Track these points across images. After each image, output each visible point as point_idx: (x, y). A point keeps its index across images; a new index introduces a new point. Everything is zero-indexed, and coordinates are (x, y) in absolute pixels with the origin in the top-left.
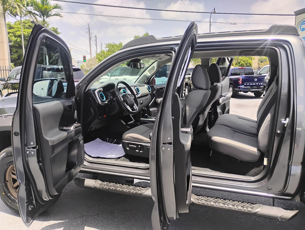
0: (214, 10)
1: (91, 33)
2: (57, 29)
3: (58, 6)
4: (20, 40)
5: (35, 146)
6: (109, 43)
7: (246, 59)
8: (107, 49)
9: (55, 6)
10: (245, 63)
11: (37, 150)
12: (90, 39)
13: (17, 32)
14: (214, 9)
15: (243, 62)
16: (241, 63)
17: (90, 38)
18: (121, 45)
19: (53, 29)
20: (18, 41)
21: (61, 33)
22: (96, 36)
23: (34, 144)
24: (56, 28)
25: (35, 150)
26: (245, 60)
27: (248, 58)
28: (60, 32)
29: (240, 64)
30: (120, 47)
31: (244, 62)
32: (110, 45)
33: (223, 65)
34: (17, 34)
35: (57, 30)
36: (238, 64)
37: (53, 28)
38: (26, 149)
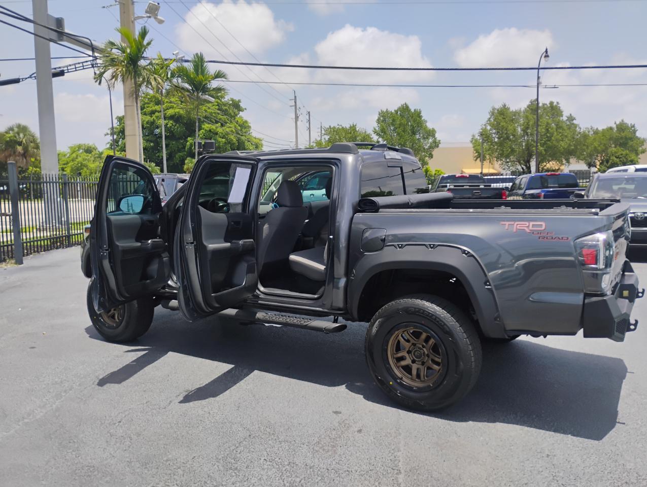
0: (545, 53)
1: (298, 108)
2: (239, 101)
3: (221, 75)
4: (172, 124)
5: (107, 248)
6: (330, 127)
7: (624, 153)
8: (327, 137)
9: (216, 74)
10: (620, 161)
11: (109, 253)
12: (296, 120)
13: (168, 110)
14: (545, 50)
15: (615, 159)
16: (611, 161)
17: (297, 118)
18: (354, 130)
19: (231, 102)
20: (168, 126)
21: (246, 109)
22: (309, 113)
23: (106, 247)
24: (237, 100)
25: (107, 252)
26: (622, 154)
27: (627, 151)
28: (244, 107)
29: (609, 163)
30: (351, 133)
31: (617, 158)
32: (332, 130)
33: (569, 165)
34: (168, 114)
35: (240, 103)
36: (605, 163)
37: (232, 100)
38: (101, 250)
